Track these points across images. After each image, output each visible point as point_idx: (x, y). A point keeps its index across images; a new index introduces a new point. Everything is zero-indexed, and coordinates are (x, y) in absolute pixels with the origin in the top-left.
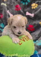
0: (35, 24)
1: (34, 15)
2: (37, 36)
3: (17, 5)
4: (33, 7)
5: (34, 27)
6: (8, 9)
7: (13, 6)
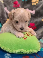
0: (37, 22)
1: (35, 12)
2: (40, 35)
3: (16, 1)
4: (34, 3)
5: (36, 25)
6: (5, 6)
7: (11, 3)
